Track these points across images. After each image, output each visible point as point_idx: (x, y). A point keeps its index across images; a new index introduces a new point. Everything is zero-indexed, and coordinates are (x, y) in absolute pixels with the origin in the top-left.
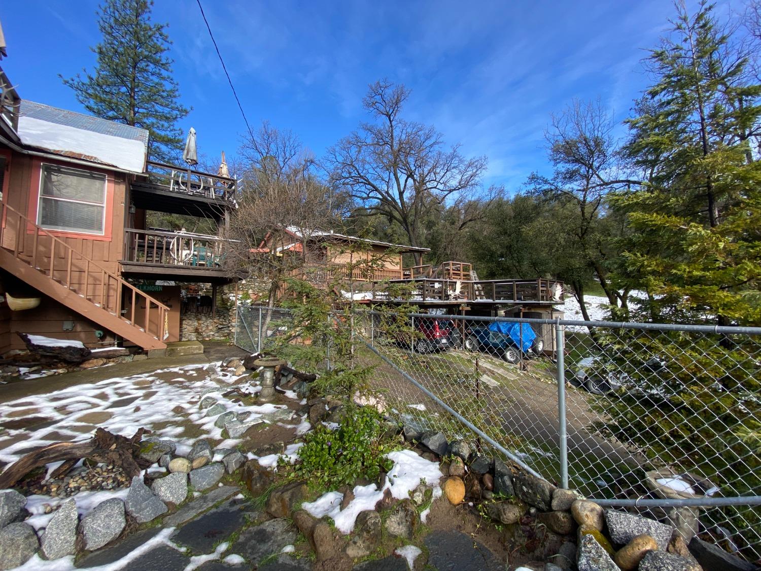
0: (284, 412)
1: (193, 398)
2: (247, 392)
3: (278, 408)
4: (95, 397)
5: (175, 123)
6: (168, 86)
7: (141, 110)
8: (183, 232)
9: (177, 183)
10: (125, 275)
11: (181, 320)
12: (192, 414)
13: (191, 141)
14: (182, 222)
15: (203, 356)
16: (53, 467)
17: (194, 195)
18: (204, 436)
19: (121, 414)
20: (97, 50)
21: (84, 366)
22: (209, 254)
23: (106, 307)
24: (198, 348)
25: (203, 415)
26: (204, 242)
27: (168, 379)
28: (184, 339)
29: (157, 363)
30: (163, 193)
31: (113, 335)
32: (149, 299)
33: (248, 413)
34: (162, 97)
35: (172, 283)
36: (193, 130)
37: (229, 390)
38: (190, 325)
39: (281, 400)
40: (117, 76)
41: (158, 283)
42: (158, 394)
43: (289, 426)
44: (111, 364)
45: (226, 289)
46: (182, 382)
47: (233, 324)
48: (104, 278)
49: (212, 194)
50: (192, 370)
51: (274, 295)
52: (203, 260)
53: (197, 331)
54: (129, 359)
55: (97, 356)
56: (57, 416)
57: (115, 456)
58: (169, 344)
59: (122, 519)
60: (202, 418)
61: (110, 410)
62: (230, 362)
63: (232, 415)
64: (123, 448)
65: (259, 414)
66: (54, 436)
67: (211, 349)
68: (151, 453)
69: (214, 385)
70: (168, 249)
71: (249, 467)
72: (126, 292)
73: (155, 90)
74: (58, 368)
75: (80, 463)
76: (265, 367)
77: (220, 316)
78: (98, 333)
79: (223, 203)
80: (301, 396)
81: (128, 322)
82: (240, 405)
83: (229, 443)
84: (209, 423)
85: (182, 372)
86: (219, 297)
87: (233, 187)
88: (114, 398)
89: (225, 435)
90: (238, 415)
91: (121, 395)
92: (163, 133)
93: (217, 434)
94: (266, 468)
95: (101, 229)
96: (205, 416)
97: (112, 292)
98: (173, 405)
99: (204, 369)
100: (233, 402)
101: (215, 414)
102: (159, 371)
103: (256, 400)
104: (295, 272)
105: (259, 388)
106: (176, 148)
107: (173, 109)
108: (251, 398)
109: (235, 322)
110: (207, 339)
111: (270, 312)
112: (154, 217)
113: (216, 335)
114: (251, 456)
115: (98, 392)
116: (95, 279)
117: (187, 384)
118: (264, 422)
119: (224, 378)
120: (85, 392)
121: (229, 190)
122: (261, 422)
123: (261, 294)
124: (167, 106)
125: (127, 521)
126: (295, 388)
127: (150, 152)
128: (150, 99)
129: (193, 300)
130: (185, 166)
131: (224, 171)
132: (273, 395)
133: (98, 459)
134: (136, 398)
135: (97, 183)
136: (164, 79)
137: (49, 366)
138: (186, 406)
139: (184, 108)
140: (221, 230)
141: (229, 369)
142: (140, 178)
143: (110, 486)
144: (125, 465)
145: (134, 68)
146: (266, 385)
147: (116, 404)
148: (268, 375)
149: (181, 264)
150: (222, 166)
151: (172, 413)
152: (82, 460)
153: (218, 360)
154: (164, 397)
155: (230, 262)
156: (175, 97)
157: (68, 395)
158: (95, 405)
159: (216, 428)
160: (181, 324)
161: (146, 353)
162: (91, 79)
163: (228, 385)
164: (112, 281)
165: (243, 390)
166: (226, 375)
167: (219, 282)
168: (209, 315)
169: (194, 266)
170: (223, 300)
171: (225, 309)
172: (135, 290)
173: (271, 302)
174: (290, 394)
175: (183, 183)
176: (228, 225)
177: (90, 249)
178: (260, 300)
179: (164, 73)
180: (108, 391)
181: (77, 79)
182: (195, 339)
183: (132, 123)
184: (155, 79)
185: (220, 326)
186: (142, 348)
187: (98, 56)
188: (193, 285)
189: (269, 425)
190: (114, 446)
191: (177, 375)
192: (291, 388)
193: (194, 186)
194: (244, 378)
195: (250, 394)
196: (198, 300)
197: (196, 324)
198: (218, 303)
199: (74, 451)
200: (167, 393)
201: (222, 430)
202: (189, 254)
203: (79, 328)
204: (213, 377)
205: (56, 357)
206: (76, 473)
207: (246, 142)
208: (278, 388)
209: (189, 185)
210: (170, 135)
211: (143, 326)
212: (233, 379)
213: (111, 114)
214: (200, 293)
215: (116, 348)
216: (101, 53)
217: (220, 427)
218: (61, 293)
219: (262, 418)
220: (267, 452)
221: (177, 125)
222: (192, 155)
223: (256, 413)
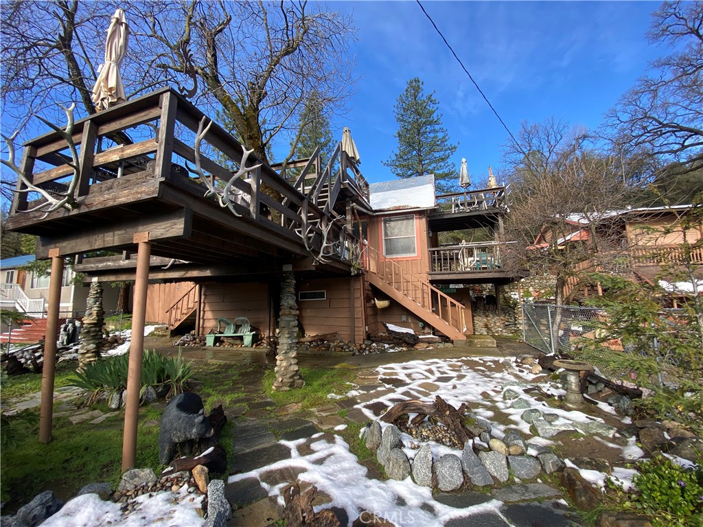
0: (600, 426)
1: (496, 387)
2: (549, 393)
3: (591, 419)
4: (426, 371)
5: (448, 160)
6: (440, 135)
7: (426, 162)
8: (464, 244)
9: (457, 206)
10: (432, 282)
11: (473, 316)
12: (498, 402)
13: (464, 170)
14: (462, 235)
15: (497, 350)
16: (412, 416)
17: (471, 211)
18: (513, 426)
19: (445, 388)
20: (397, 135)
21: (417, 347)
22: (489, 258)
23: (423, 306)
24: (490, 342)
25: (509, 405)
26: (483, 249)
27: (472, 365)
28: (477, 333)
29: (462, 352)
30: (448, 217)
31: (433, 329)
32: (449, 299)
33: (557, 416)
34: (438, 145)
35: (461, 286)
36: (464, 160)
37: (529, 387)
38: (480, 321)
39: (594, 412)
40: (410, 145)
41: (452, 286)
42: (467, 377)
43: (611, 445)
44: (431, 348)
45: (506, 288)
46: (483, 371)
47: (520, 322)
48: (420, 284)
49: (485, 205)
50: (490, 361)
51: (562, 292)
52: (485, 264)
53: (486, 326)
54: (441, 346)
55: (423, 341)
56: (408, 381)
57: (450, 421)
58: (468, 337)
59: (460, 474)
60: (508, 408)
61: (437, 383)
62: (524, 358)
63: (538, 413)
64: (454, 416)
65: (568, 419)
66: (406, 393)
67: (503, 345)
68: (472, 427)
69: (513, 379)
70: (457, 259)
71: (569, 475)
72: (434, 294)
73: (433, 143)
74: (403, 347)
75: (426, 419)
76: (567, 370)
77: (505, 313)
78: (421, 324)
79: (497, 211)
80: (622, 413)
81: (438, 317)
82: (544, 405)
83: (540, 441)
84: (516, 414)
85: (482, 362)
86: (501, 296)
87: (503, 194)
88: (438, 375)
89: (534, 431)
90: (544, 415)
91: (442, 373)
92: (441, 172)
93: (525, 428)
94: (589, 483)
95: (414, 252)
96: (510, 407)
97: (425, 295)
98: (481, 390)
99: (501, 362)
100: (535, 399)
101: (520, 408)
102: (464, 358)
103: (562, 403)
104: (585, 264)
105: (562, 392)
106: (452, 178)
107: (446, 150)
108: (555, 400)
109: (522, 319)
110: (497, 334)
111: (559, 311)
112: (443, 236)
113: (504, 331)
114: (568, 463)
115: (427, 368)
116: (415, 286)
117: (488, 373)
118: (576, 430)
119: (520, 374)
120: (420, 366)
121: (499, 198)
122: (572, 429)
123: (543, 291)
124: (441, 150)
125: (464, 478)
126: (611, 401)
127: (438, 188)
128: (431, 150)
129: (479, 298)
130: (463, 190)
131: (493, 183)
132: (582, 403)
133: (438, 419)
134: (452, 378)
135: (411, 221)
136: (437, 132)
137: (399, 345)
138: (492, 394)
139: (453, 146)
140: (496, 235)
141: (524, 366)
142: (433, 210)
143: (448, 444)
144: (457, 430)
145: (418, 135)
146: (571, 390)
147: (440, 379)
148: (572, 379)
149: (469, 269)
150: (490, 179)
151: (481, 397)
152: (428, 416)
153: (512, 355)
154: (472, 381)
155: (510, 262)
156: (446, 141)
157: (411, 367)
158: (427, 378)
159: (523, 421)
160: (473, 320)
161: (452, 342)
162: (396, 155)
163: (526, 381)
164: (425, 287)
165: (545, 390)
166: (522, 371)
167: (500, 282)
168: (495, 313)
169: (478, 270)
170: (505, 298)
171: (510, 308)
172: (440, 293)
173: (559, 299)
174: (604, 406)
175: (461, 204)
176: (502, 230)
177: (410, 267)
178: (542, 297)
179: (437, 127)
180: (433, 368)
181: (390, 160)
182: (486, 333)
183: (421, 174)
184: (432, 135)
185: (507, 323)
186: (448, 338)
187: (398, 139)
188: (477, 286)
189: (583, 436)
190: (448, 413)
191: (477, 363)
192: (605, 400)
193: (470, 204)
194: (543, 377)
195: (553, 395)
196: (484, 299)
197: (485, 320)
198: (501, 301)
199: (424, 408)
200: (474, 378)
201: (529, 425)
202: (473, 261)
203: (410, 321)
204: (510, 371)
205: (401, 339)
206: (425, 425)
207: (507, 149)
208: (585, 395)
209: (466, 204)
210: (446, 171)
211: (448, 321)
212: (531, 377)
213: (409, 173)
214: (484, 293)
215: (431, 336)
216: (400, 135)
217: (529, 423)
218: (399, 296)
219: (572, 425)
220: (588, 466)
221: (450, 161)
222: (466, 180)
223: (564, 418)
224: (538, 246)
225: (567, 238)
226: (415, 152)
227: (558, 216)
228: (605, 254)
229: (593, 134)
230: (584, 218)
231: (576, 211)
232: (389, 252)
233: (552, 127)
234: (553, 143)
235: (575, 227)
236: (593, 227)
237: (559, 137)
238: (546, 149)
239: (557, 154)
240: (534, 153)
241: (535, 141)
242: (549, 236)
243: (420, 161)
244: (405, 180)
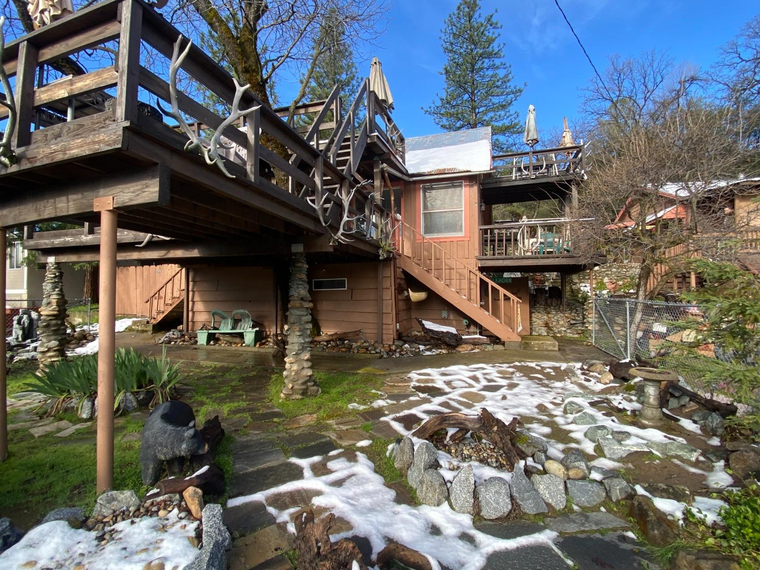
0: (681, 447)
1: (555, 398)
2: (620, 406)
3: (670, 439)
4: (470, 378)
5: (511, 108)
6: (501, 73)
7: (481, 110)
8: (525, 220)
9: (519, 170)
10: (482, 269)
11: (531, 313)
12: (556, 416)
13: (531, 120)
14: (523, 209)
15: (558, 354)
16: (451, 431)
17: (537, 178)
18: (573, 445)
19: (492, 399)
20: (444, 72)
21: (459, 349)
22: (556, 240)
23: (469, 299)
24: (552, 345)
25: (570, 420)
26: (550, 228)
27: (527, 372)
28: (534, 333)
29: (514, 356)
30: (508, 184)
31: (480, 327)
32: (502, 291)
33: (628, 435)
34: (497, 87)
35: (518, 275)
36: (531, 107)
37: (596, 399)
38: (540, 319)
39: (674, 430)
40: (460, 86)
41: (506, 275)
42: (519, 387)
43: (693, 470)
44: (477, 351)
45: (575, 278)
46: (540, 379)
47: (590, 320)
48: (466, 272)
49: (555, 170)
50: (549, 368)
51: (646, 284)
52: (551, 247)
53: (547, 325)
54: (490, 348)
55: (466, 342)
56: (447, 389)
57: (497, 439)
58: (523, 337)
59: (508, 500)
60: (569, 424)
61: (483, 393)
62: (592, 365)
63: (605, 431)
64: (502, 432)
65: (642, 438)
66: (445, 404)
67: (566, 348)
68: (525, 445)
69: (577, 389)
70: (516, 240)
71: (640, 504)
72: (483, 284)
73: (491, 83)
74: (441, 349)
75: (468, 435)
76: (646, 380)
77: (571, 310)
78: (465, 322)
79: (572, 177)
80: (709, 432)
81: (487, 313)
82: (613, 421)
83: (605, 463)
84: (578, 431)
85: (539, 368)
86: (568, 288)
87: (580, 155)
88: (484, 383)
89: (600, 451)
90: (613, 433)
91: (489, 381)
92: (500, 124)
93: (589, 447)
94: (664, 514)
95: (461, 230)
96: (572, 423)
97: (473, 286)
98: (536, 401)
99: (562, 368)
100: (603, 414)
101: (583, 423)
102: (517, 364)
103: (635, 419)
104: (679, 249)
105: (637, 406)
106: (513, 133)
107: (508, 94)
108: (627, 415)
109: (592, 317)
110: (559, 335)
111: (640, 307)
112: (499, 210)
113: (569, 331)
114: (640, 490)
115: (471, 374)
116: (460, 275)
117: (546, 382)
118: (651, 452)
119: (586, 383)
120: (462, 372)
121: (575, 160)
122: (646, 450)
123: (621, 283)
124: (502, 94)
125: (512, 504)
126: (696, 418)
127: (495, 146)
128: (488, 94)
129: (540, 291)
130: (528, 149)
131: (568, 141)
132: (661, 419)
133: (483, 435)
134: (502, 387)
135: (458, 190)
136: (498, 68)
137: (437, 346)
138: (550, 406)
139: (518, 88)
140: (567, 209)
141: (592, 374)
142: (487, 176)
143: (494, 465)
144: (506, 449)
145: (472, 72)
146: (648, 403)
147: (486, 388)
148: (651, 391)
149: (529, 254)
150: (564, 135)
151: (536, 410)
152: (471, 432)
153: (577, 360)
154: (526, 391)
155: (583, 245)
156: (509, 81)
157: (452, 372)
158: (471, 386)
159: (587, 440)
160: (531, 317)
161: (503, 344)
162: (442, 100)
163: (593, 393)
164: (473, 276)
165: (615, 403)
166: (589, 381)
167: (568, 271)
168: (558, 309)
169: (541, 255)
170: (572, 291)
171: (578, 303)
172: (491, 283)
173: (641, 293)
174: (686, 424)
175: (525, 168)
176: (575, 203)
177: (455, 249)
178: (620, 290)
179: (497, 62)
180: (479, 374)
181: (433, 106)
182: (546, 334)
183: (474, 126)
184: (490, 72)
185: (573, 322)
186: (498, 338)
187: (444, 76)
188: (538, 276)
189: (659, 458)
190: (495, 428)
191: (533, 370)
192: (689, 416)
193: (536, 168)
194: (614, 388)
195: (625, 410)
196: (546, 291)
197: (545, 317)
198: (567, 294)
199: (467, 423)
200: (528, 387)
201: (594, 444)
202: (536, 243)
203: (452, 317)
204: (573, 379)
205: (440, 339)
206: (467, 442)
207: (589, 94)
208: (665, 410)
209: (531, 168)
210: (507, 122)
211: (499, 318)
212: (600, 387)
213: (458, 125)
214: (547, 284)
215: (478, 336)
216: (447, 72)
217: (594, 441)
218: (439, 287)
219: (647, 445)
220: (664, 494)
221: (512, 109)
222: (533, 135)
223: (638, 436)
224: (621, 225)
225: (659, 215)
226: (466, 97)
227: (649, 185)
228: (706, 237)
229: (704, 77)
230: (683, 188)
231: (675, 179)
232: (428, 230)
233: (651, 65)
234: (650, 86)
235: (670, 201)
236: (695, 200)
237: (659, 79)
238: (640, 96)
239: (655, 102)
240: (623, 102)
241: (627, 84)
242: (635, 211)
243: (474, 108)
244: (453, 133)
